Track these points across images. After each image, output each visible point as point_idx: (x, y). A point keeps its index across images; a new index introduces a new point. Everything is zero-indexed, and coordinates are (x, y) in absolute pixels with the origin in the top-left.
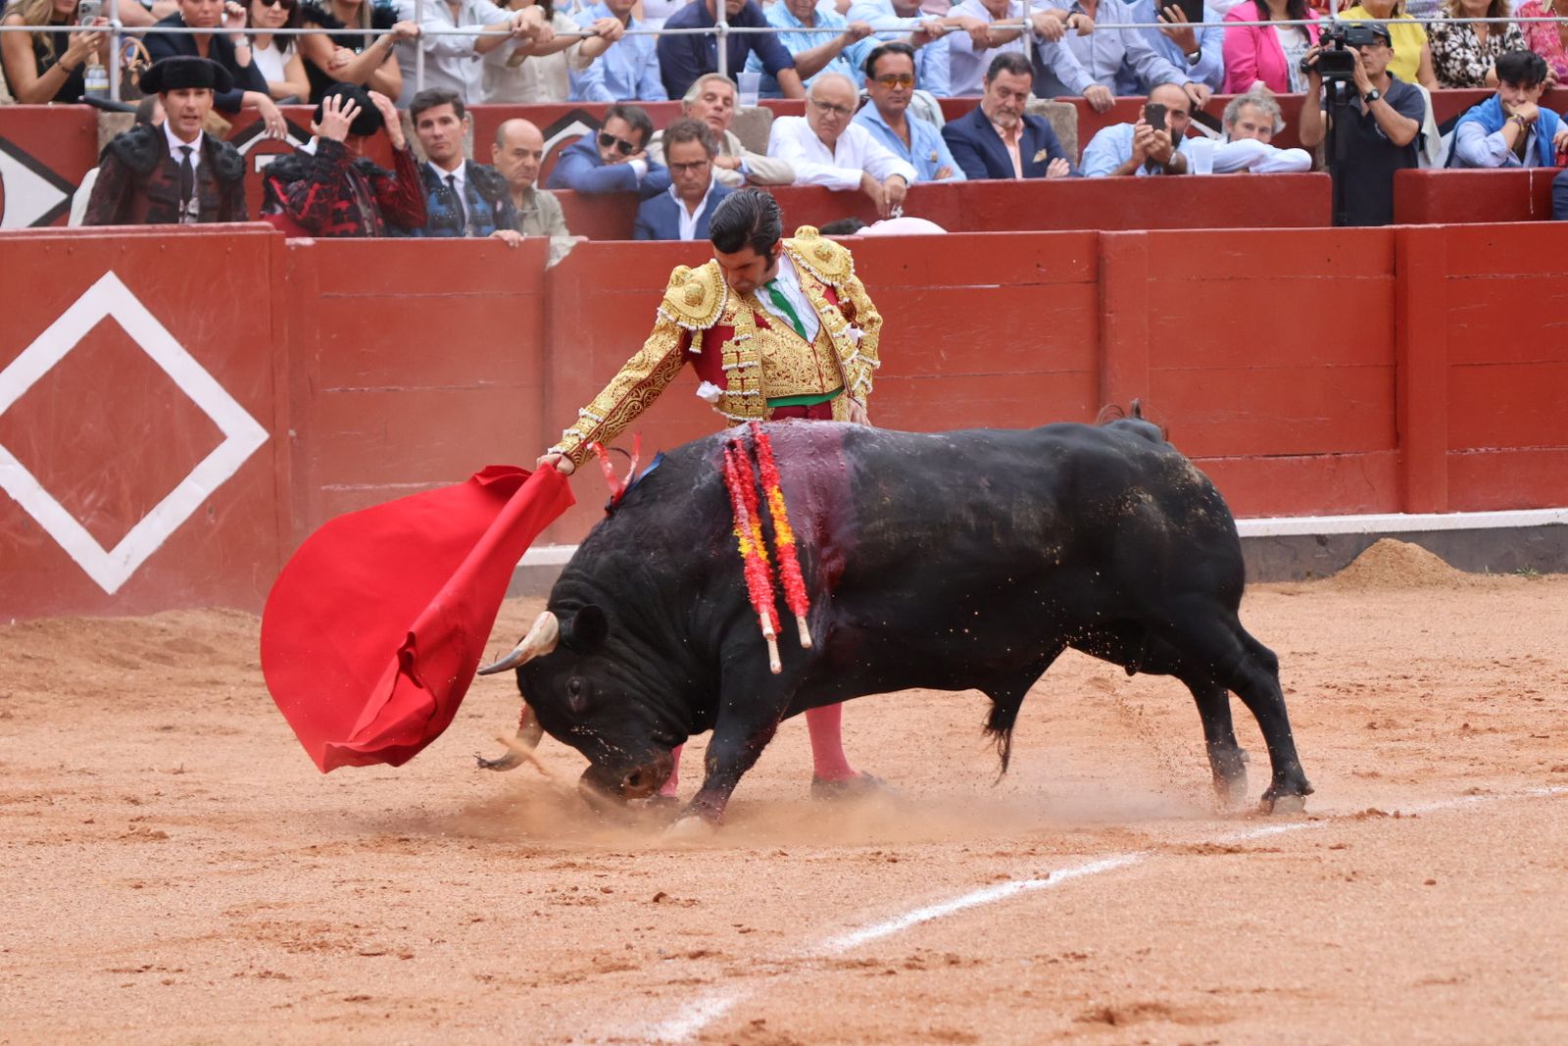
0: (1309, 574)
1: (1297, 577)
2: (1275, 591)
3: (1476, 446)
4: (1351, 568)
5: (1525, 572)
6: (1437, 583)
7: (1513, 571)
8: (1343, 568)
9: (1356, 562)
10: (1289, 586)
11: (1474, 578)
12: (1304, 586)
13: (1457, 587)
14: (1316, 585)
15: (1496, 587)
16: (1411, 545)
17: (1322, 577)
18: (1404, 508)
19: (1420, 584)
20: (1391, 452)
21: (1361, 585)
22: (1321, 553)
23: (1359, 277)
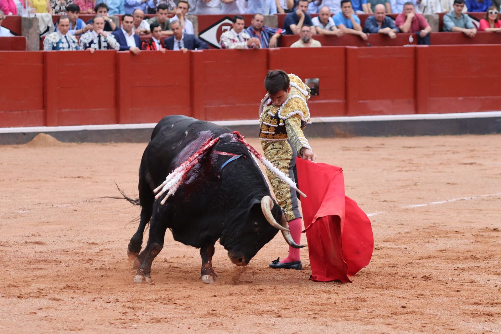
0: (21, 143)
1: (18, 143)
2: (12, 147)
3: (65, 109)
4: (32, 141)
5: (77, 142)
6: (54, 145)
7: (74, 142)
8: (30, 141)
9: (33, 139)
10: (15, 146)
11: (65, 144)
12: (20, 146)
13: (60, 146)
14: (23, 145)
15: (70, 146)
16: (48, 136)
17: (24, 143)
18: (46, 125)
19: (50, 146)
20: (42, 111)
21: (34, 145)
22: (24, 137)
23: (34, 64)
